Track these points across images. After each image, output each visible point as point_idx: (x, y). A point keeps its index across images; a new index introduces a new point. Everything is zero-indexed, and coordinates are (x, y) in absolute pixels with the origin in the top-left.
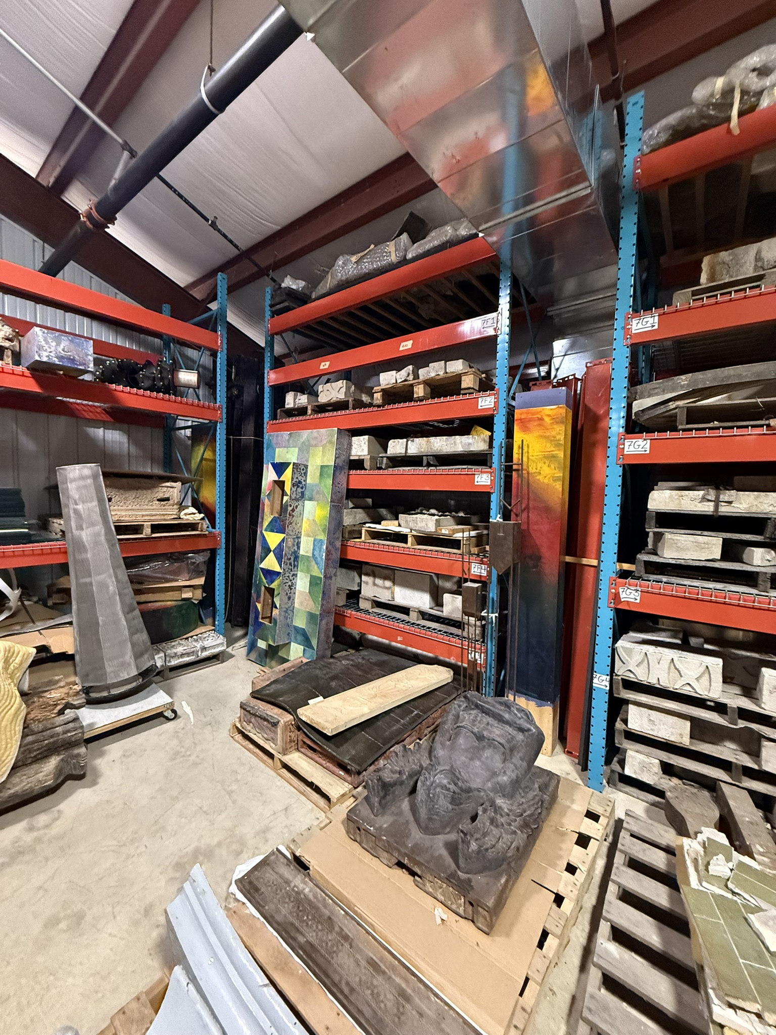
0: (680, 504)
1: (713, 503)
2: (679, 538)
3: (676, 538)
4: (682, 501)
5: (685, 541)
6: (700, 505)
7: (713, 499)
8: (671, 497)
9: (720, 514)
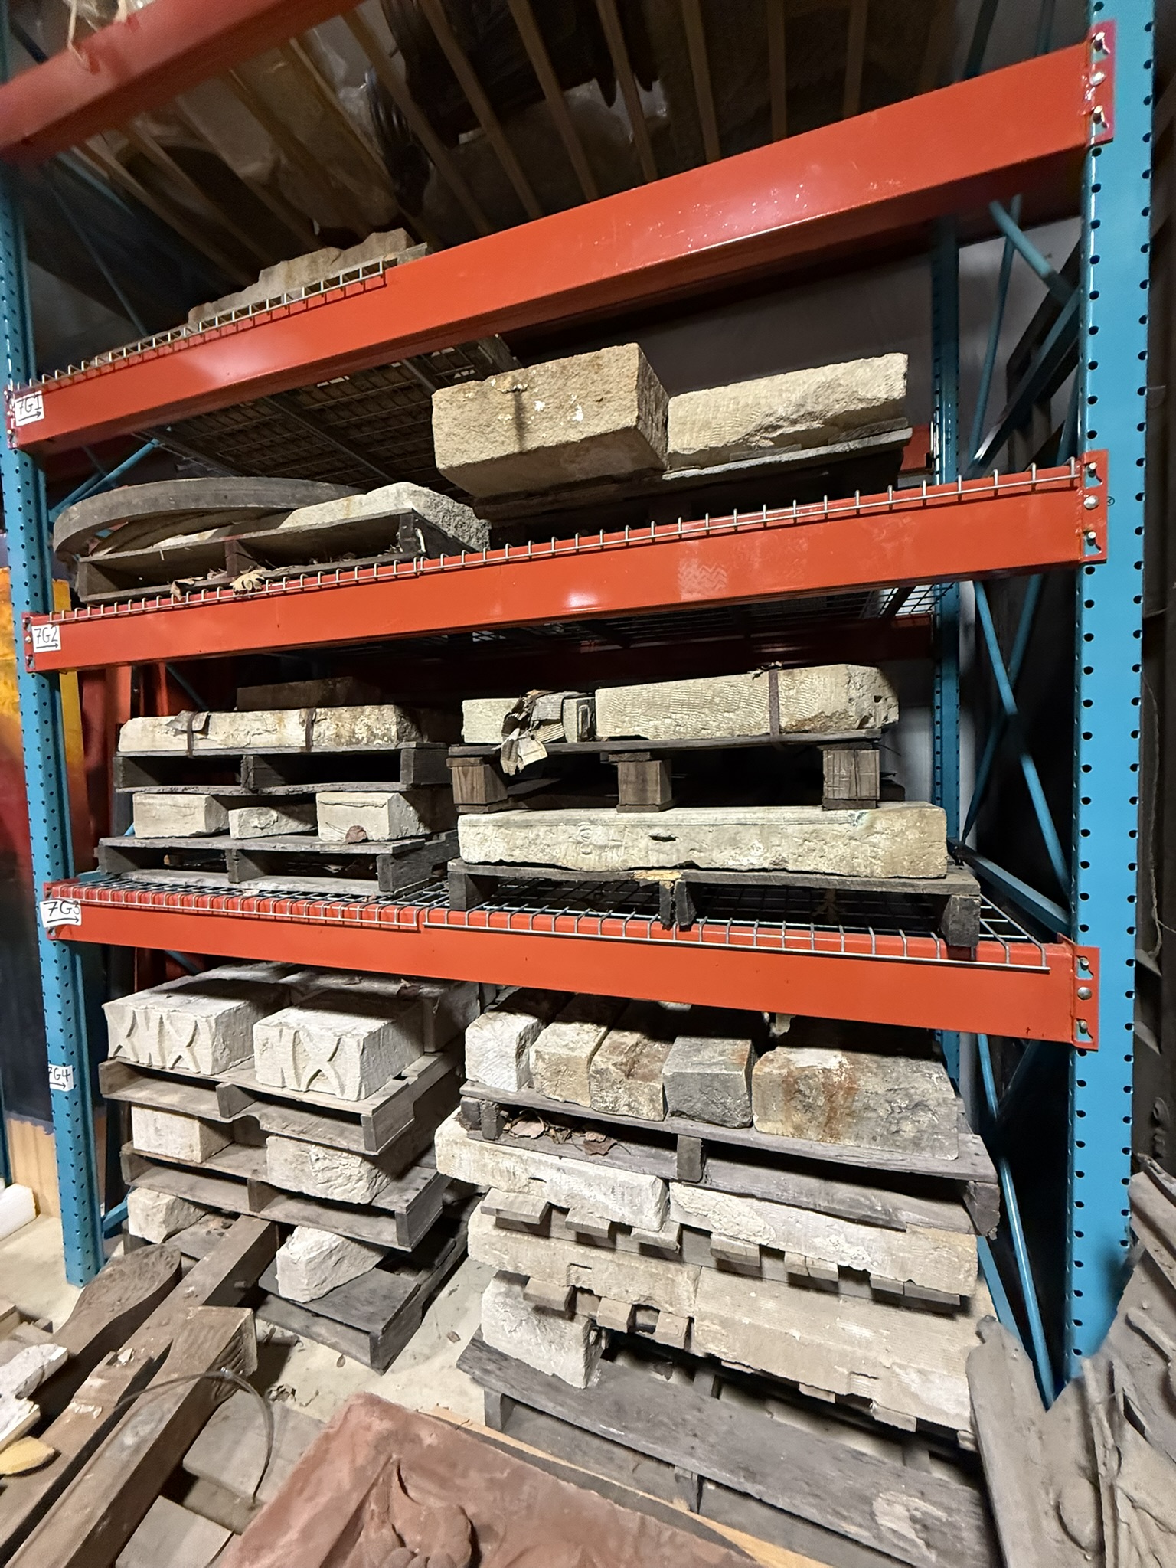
0: (154, 741)
1: (185, 736)
2: (151, 801)
3: (147, 801)
4: (158, 736)
5: (161, 805)
6: (175, 740)
7: (185, 729)
8: (144, 729)
9: (195, 753)
